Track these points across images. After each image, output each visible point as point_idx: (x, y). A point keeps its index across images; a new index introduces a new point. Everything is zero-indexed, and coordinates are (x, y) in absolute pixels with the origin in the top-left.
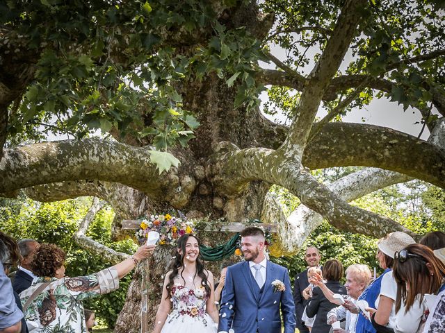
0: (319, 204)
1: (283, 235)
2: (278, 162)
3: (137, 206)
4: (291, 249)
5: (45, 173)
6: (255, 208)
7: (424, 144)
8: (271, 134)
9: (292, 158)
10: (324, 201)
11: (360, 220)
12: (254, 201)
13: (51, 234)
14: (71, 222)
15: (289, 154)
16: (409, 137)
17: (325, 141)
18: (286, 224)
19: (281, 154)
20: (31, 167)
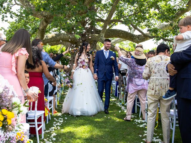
2: (99, 37)
5: (52, 40)
6: (95, 46)
7: (129, 33)
8: (98, 31)
14: (57, 50)
15: (102, 35)
16: (126, 32)
17: (109, 33)
19: (100, 35)
20: (50, 39)
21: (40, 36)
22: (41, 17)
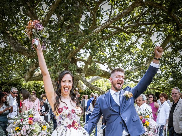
0: (87, 85)
1: (82, 88)
2: (80, 77)
3: (55, 83)
4: (83, 91)
5: (39, 78)
7: (108, 72)
8: (79, 70)
9: (83, 76)
10: (88, 84)
11: (94, 88)
12: (76, 83)
13: (37, 86)
15: (82, 75)
16: (105, 71)
17: (90, 71)
18: (82, 86)
19: (81, 75)
20: (37, 77)
21: (29, 76)
22: (27, 55)
